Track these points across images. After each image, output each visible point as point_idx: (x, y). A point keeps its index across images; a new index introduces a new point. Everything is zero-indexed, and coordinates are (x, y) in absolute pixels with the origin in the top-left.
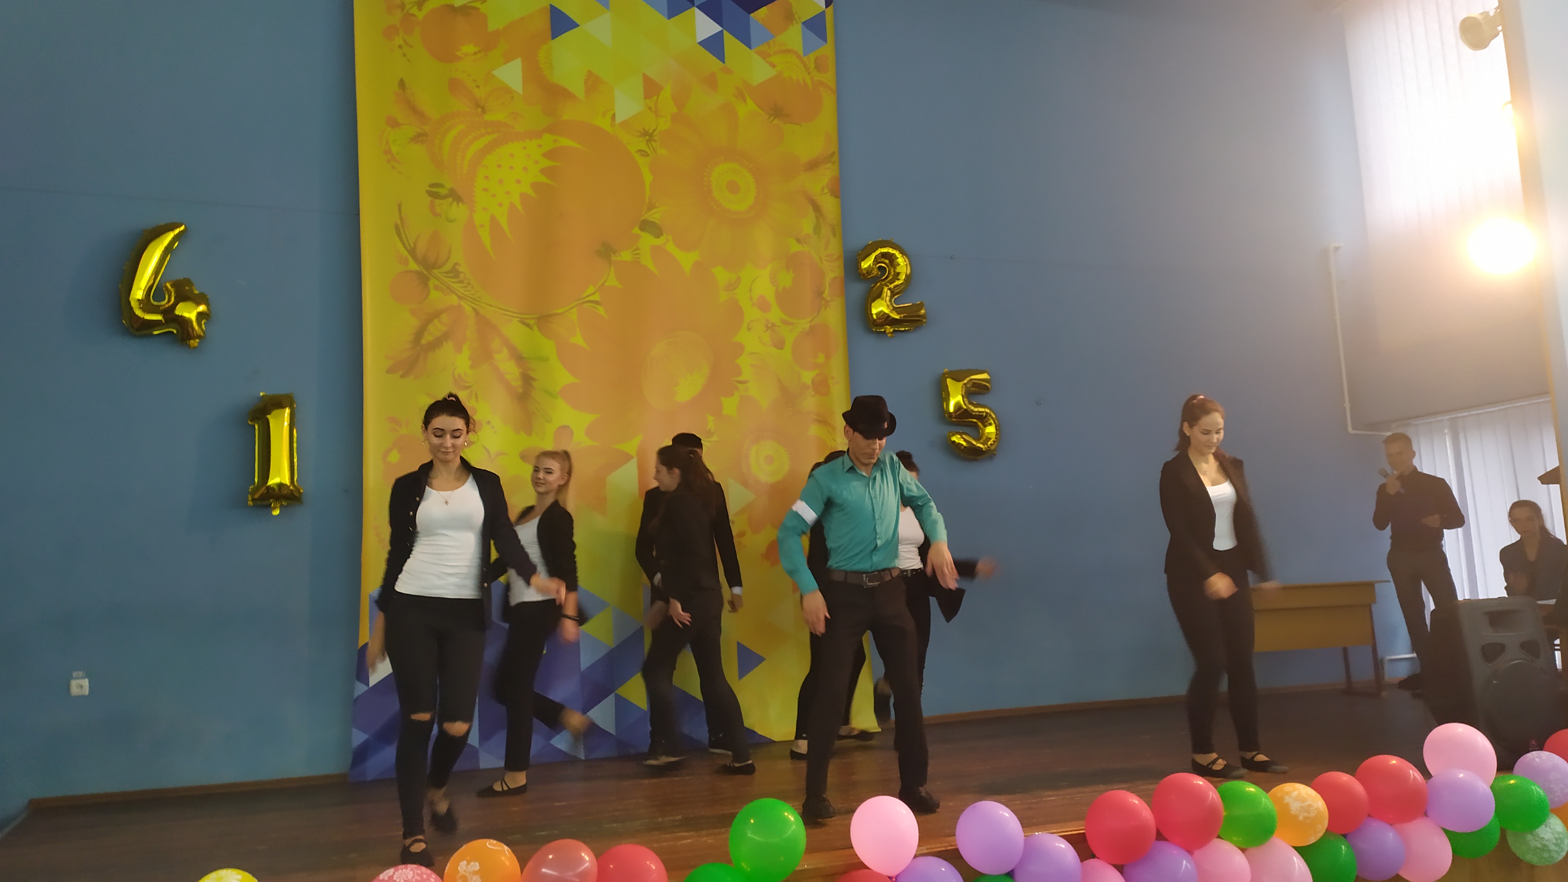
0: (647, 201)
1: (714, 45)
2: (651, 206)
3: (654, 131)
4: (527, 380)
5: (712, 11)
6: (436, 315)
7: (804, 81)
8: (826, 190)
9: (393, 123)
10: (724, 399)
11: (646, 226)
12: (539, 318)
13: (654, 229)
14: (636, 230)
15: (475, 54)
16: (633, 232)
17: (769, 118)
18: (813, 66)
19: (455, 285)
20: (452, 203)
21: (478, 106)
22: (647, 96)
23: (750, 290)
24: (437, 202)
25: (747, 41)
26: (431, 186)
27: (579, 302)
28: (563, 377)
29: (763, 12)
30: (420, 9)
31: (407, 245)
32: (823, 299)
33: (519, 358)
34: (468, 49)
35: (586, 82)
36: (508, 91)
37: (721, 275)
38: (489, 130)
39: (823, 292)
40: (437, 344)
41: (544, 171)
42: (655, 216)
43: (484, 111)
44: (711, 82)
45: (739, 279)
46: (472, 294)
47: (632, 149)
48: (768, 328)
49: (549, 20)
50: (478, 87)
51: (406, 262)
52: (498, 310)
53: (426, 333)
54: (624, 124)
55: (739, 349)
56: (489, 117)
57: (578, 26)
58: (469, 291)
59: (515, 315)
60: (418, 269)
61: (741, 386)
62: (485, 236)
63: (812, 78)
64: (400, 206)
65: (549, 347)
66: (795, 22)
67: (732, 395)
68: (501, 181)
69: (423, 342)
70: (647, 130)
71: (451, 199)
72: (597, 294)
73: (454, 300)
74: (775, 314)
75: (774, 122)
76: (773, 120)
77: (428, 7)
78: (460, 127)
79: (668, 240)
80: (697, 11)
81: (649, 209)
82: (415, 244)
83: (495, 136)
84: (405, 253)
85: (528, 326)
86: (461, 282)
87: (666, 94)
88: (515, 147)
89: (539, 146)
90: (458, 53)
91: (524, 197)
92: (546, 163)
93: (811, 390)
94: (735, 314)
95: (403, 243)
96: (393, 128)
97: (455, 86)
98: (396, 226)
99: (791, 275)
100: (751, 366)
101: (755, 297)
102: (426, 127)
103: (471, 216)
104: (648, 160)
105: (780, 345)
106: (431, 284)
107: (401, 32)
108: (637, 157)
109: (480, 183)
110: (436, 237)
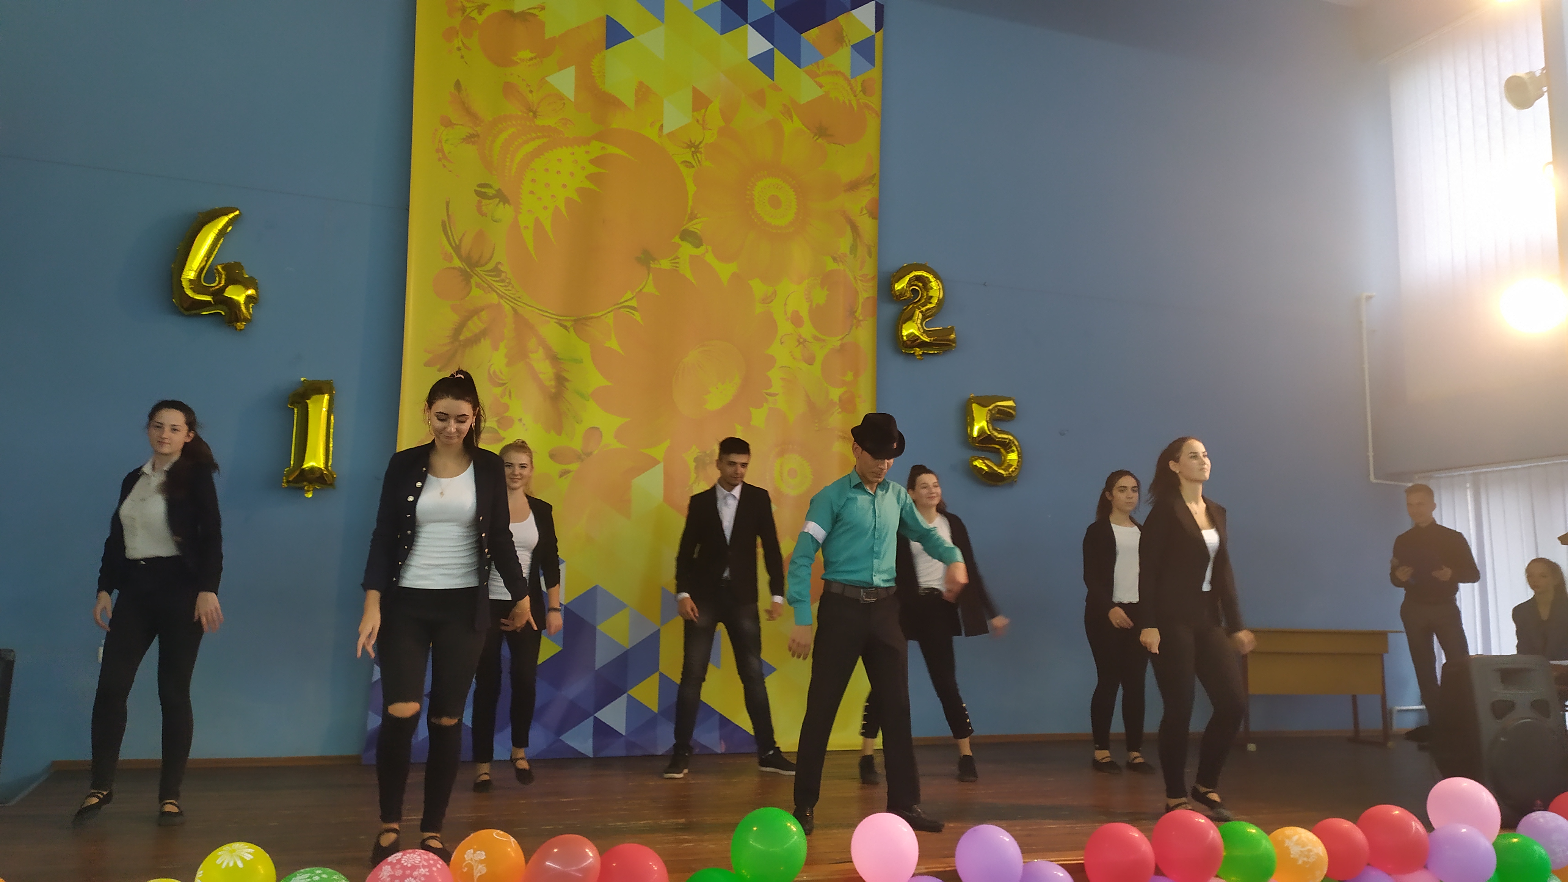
0: (689, 212)
1: (764, 62)
2: (693, 217)
3: (701, 143)
4: (561, 380)
5: (764, 27)
6: (476, 312)
7: (850, 101)
8: (865, 211)
9: (447, 123)
10: (753, 410)
11: (687, 235)
12: (575, 321)
13: (696, 240)
14: (677, 240)
15: (531, 59)
16: (673, 241)
17: (813, 137)
18: (860, 88)
19: (494, 283)
20: (500, 202)
21: (531, 111)
22: (696, 109)
23: (785, 304)
24: (485, 202)
25: (796, 58)
26: (480, 186)
27: (617, 306)
28: (596, 380)
29: (814, 33)
30: (480, 13)
31: (452, 241)
32: (856, 318)
33: (554, 359)
34: (526, 54)
35: (637, 92)
36: (560, 97)
37: (758, 287)
38: (539, 134)
39: (856, 311)
40: (475, 340)
41: (590, 177)
42: (696, 226)
43: (535, 116)
44: (759, 98)
45: (775, 293)
46: (513, 294)
47: (678, 160)
48: (800, 343)
49: (605, 29)
50: (531, 92)
51: (451, 259)
52: (535, 310)
53: (465, 329)
54: (672, 135)
55: (771, 361)
56: (539, 122)
57: (634, 37)
58: (510, 290)
59: (553, 316)
60: (462, 266)
61: (770, 398)
62: (528, 237)
63: (858, 101)
64: (448, 204)
65: (583, 350)
66: (844, 44)
67: (762, 406)
68: (547, 185)
69: (462, 337)
70: (693, 141)
71: (498, 200)
72: (635, 299)
73: (494, 298)
74: (807, 330)
75: (818, 141)
76: (817, 139)
77: (487, 12)
78: (511, 130)
79: (707, 251)
80: (750, 29)
81: (691, 220)
82: (460, 241)
83: (545, 140)
84: (450, 250)
85: (565, 327)
86: (503, 281)
87: (715, 108)
88: (564, 153)
89: (587, 152)
90: (515, 58)
91: (569, 201)
92: (593, 169)
93: (838, 407)
94: (770, 325)
95: (449, 240)
96: (446, 127)
97: (509, 90)
98: (443, 223)
99: (826, 292)
100: (781, 379)
101: (790, 309)
102: (478, 129)
103: (516, 218)
104: (693, 170)
105: (810, 361)
106: (473, 281)
107: (460, 34)
108: (682, 168)
109: (527, 186)
110: (480, 236)
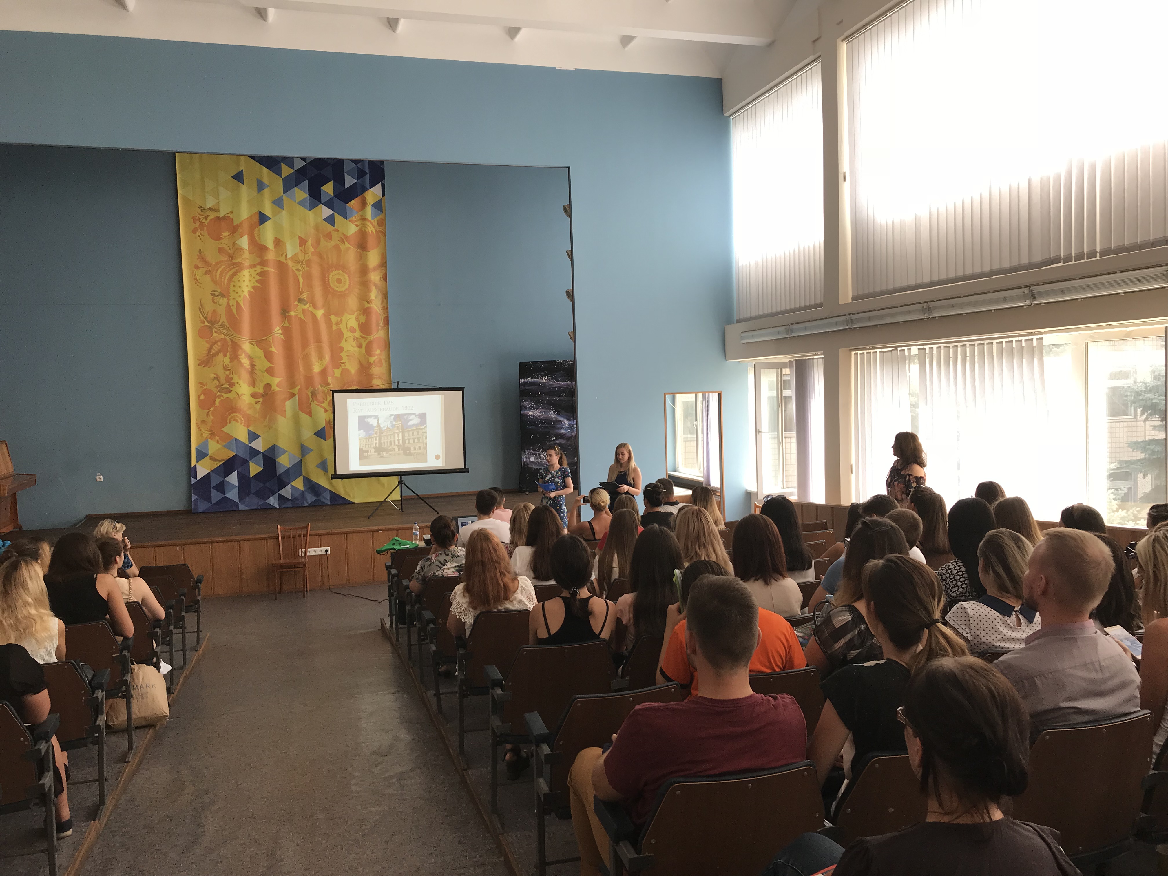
0: (301, 290)
1: (330, 220)
2: (302, 292)
3: (303, 260)
4: (253, 366)
5: (329, 204)
6: (216, 342)
7: (372, 231)
8: (382, 279)
9: (197, 267)
10: (335, 370)
11: (300, 301)
12: (258, 341)
13: (305, 302)
14: (296, 303)
15: (229, 235)
17: (355, 250)
18: (376, 224)
19: (222, 330)
20: (221, 297)
21: (230, 257)
22: (301, 245)
23: (346, 325)
24: (215, 298)
25: (345, 216)
26: (212, 291)
27: (273, 334)
28: (268, 364)
29: (353, 202)
30: (206, 220)
31: (204, 316)
32: (380, 326)
34: (226, 234)
35: (274, 242)
36: (242, 249)
38: (235, 266)
39: (380, 323)
40: (217, 354)
41: (257, 281)
42: (305, 296)
43: (232, 259)
44: (329, 236)
45: (341, 320)
46: (229, 334)
47: (294, 269)
48: (354, 340)
49: (258, 218)
50: (230, 249)
51: (204, 323)
52: (240, 339)
53: (212, 349)
54: (291, 258)
55: (342, 349)
56: (234, 261)
57: (271, 219)
58: (230, 331)
59: (248, 341)
60: (209, 325)
61: (342, 365)
62: (234, 309)
63: (376, 230)
64: (201, 300)
65: (261, 353)
66: (368, 205)
67: (338, 368)
68: (240, 287)
69: (211, 353)
70: (300, 260)
72: (280, 330)
73: (223, 336)
74: (358, 334)
75: (358, 251)
77: (209, 219)
78: (223, 266)
79: (310, 306)
80: (323, 206)
81: (301, 294)
82: (207, 315)
83: (237, 268)
84: (203, 319)
85: (253, 344)
86: (225, 329)
87: (309, 243)
88: (245, 272)
89: (255, 271)
90: (222, 236)
91: (249, 292)
92: (258, 278)
93: (373, 365)
94: (340, 334)
95: (202, 315)
96: (197, 270)
97: (221, 250)
98: (200, 309)
99: (365, 317)
100: (347, 356)
101: (349, 327)
102: (210, 268)
103: (228, 303)
104: (301, 273)
105: (360, 347)
106: (214, 331)
107: (199, 230)
108: (296, 272)
109: (232, 288)
110: (214, 311)
